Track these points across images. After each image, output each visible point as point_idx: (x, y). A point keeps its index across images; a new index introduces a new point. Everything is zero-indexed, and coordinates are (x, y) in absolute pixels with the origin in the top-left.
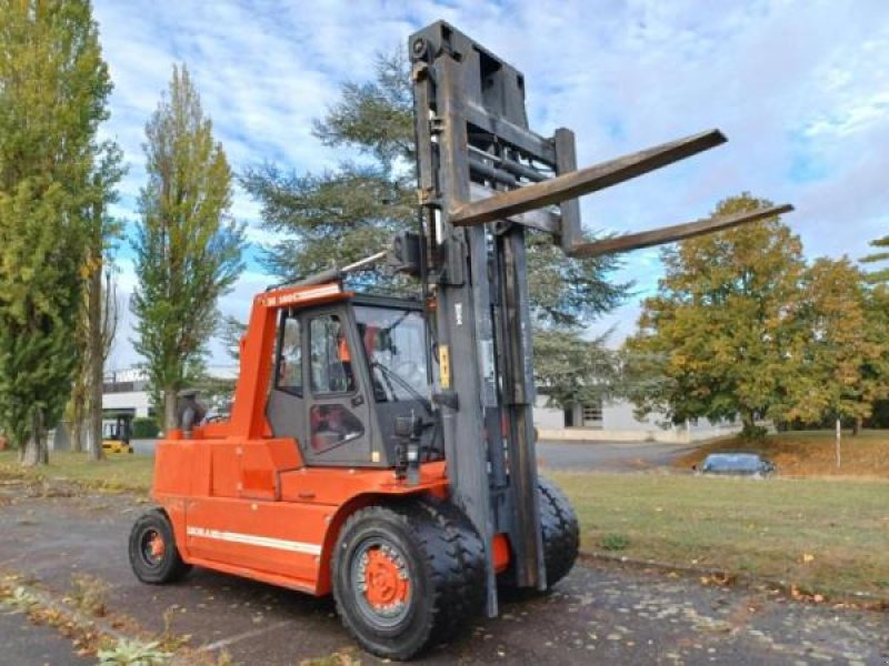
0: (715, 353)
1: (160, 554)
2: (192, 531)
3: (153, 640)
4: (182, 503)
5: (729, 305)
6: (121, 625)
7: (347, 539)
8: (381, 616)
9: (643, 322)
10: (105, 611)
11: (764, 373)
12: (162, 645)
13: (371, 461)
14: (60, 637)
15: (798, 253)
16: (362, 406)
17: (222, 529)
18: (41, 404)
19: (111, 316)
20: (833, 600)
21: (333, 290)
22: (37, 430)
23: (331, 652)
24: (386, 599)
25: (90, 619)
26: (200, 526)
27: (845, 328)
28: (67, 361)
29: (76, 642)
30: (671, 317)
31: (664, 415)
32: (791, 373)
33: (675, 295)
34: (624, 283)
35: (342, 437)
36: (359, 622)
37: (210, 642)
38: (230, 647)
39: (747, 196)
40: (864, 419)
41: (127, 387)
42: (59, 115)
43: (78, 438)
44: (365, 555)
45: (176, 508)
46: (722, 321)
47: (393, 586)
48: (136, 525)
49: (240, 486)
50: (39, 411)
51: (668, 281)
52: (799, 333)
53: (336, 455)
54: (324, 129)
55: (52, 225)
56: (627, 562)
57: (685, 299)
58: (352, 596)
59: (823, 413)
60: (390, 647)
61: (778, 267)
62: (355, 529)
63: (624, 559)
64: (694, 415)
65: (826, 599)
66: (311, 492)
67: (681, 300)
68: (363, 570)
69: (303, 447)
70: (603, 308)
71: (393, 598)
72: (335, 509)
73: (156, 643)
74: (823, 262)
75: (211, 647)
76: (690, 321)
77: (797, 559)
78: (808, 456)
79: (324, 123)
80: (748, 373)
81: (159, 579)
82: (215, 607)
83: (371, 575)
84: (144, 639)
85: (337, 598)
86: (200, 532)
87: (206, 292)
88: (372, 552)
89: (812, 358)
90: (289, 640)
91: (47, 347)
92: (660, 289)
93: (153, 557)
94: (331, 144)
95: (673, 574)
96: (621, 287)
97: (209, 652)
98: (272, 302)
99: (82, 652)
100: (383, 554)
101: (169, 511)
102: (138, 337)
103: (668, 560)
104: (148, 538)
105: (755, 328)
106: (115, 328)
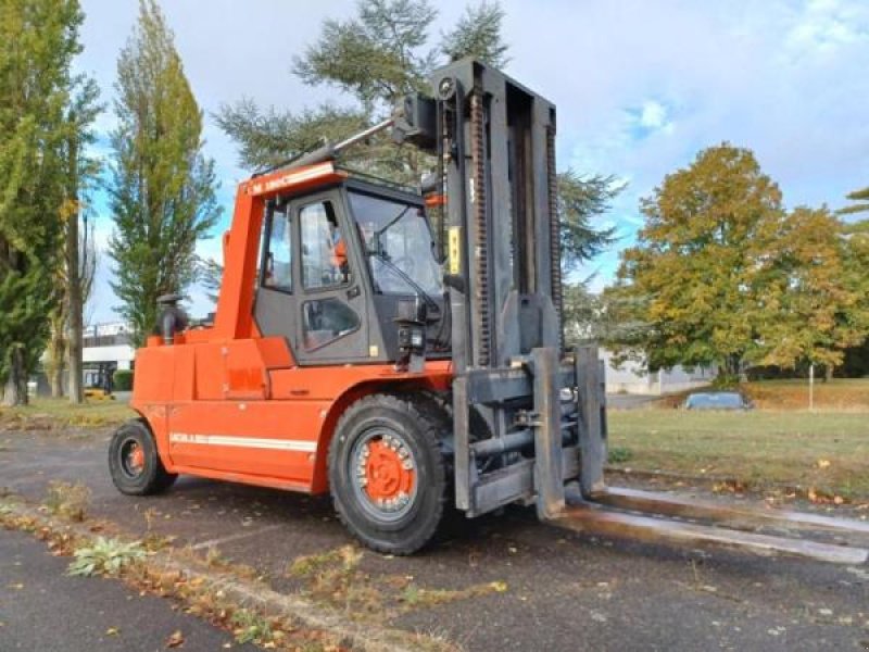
0: (693, 300)
1: (141, 465)
2: (175, 438)
3: (134, 540)
4: (163, 409)
5: (706, 254)
6: (100, 528)
7: (345, 432)
8: (384, 510)
9: (621, 273)
10: (84, 517)
11: (742, 319)
12: (144, 545)
13: (369, 356)
14: (34, 541)
15: (777, 202)
16: (358, 297)
17: (208, 433)
18: (20, 345)
19: (89, 261)
20: (854, 502)
21: (326, 169)
22: (16, 371)
23: (328, 551)
24: (387, 492)
25: (68, 524)
26: (182, 432)
27: (821, 276)
28: (42, 303)
29: (51, 544)
30: (649, 267)
31: (640, 364)
32: (767, 319)
33: (654, 246)
34: (606, 230)
35: (336, 333)
36: (359, 518)
37: (197, 542)
38: (219, 546)
39: (727, 146)
40: (835, 367)
41: (108, 341)
42: (26, 44)
43: (59, 383)
44: (365, 447)
45: (158, 416)
46: (701, 270)
47: (396, 476)
48: (116, 436)
49: (226, 388)
50: (18, 351)
51: (648, 232)
52: (776, 281)
53: (330, 353)
54: (305, 67)
55: (23, 158)
56: (631, 473)
57: (663, 250)
58: (351, 491)
59: (797, 358)
60: (393, 542)
61: (757, 216)
62: (354, 421)
63: (628, 470)
64: (669, 363)
65: (846, 501)
66: (305, 388)
67: (659, 250)
68: (364, 463)
69: (293, 346)
70: (585, 255)
71: (397, 489)
72: (332, 403)
73: (138, 543)
74: (802, 212)
75: (197, 547)
76: (668, 269)
77: (813, 465)
78: (781, 401)
79: (304, 60)
80: (724, 320)
81: (140, 489)
82: (200, 514)
83: (372, 468)
84: (124, 540)
85: (334, 494)
86: (184, 438)
87: (184, 236)
88: (373, 445)
89: (787, 308)
90: (283, 541)
91: (22, 288)
92: (640, 239)
93: (133, 469)
94: (312, 82)
95: (680, 484)
96: (604, 233)
97: (195, 551)
98: (258, 190)
99: (58, 552)
100: (386, 444)
101: (149, 419)
102: (117, 281)
103: (674, 470)
104: (127, 449)
105: (733, 276)
106: (93, 272)
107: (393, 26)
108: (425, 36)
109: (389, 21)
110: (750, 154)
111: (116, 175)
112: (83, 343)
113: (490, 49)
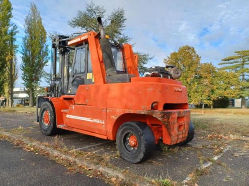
32: (193, 92)
39: (188, 46)
52: (196, 82)
54: (71, 23)
79: (71, 21)
87: (41, 65)
94: (73, 27)
102: (23, 76)
106: (17, 74)
107: (95, 14)
108: (104, 16)
109: (94, 12)
110: (194, 48)
111: (23, 48)
112: (14, 93)
113: (122, 19)
